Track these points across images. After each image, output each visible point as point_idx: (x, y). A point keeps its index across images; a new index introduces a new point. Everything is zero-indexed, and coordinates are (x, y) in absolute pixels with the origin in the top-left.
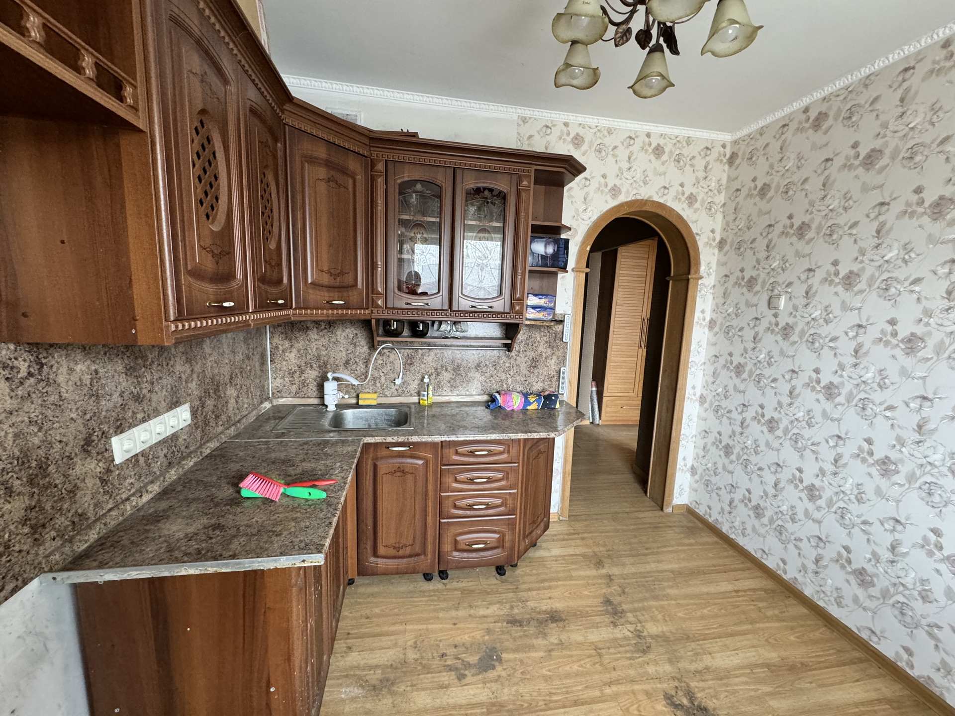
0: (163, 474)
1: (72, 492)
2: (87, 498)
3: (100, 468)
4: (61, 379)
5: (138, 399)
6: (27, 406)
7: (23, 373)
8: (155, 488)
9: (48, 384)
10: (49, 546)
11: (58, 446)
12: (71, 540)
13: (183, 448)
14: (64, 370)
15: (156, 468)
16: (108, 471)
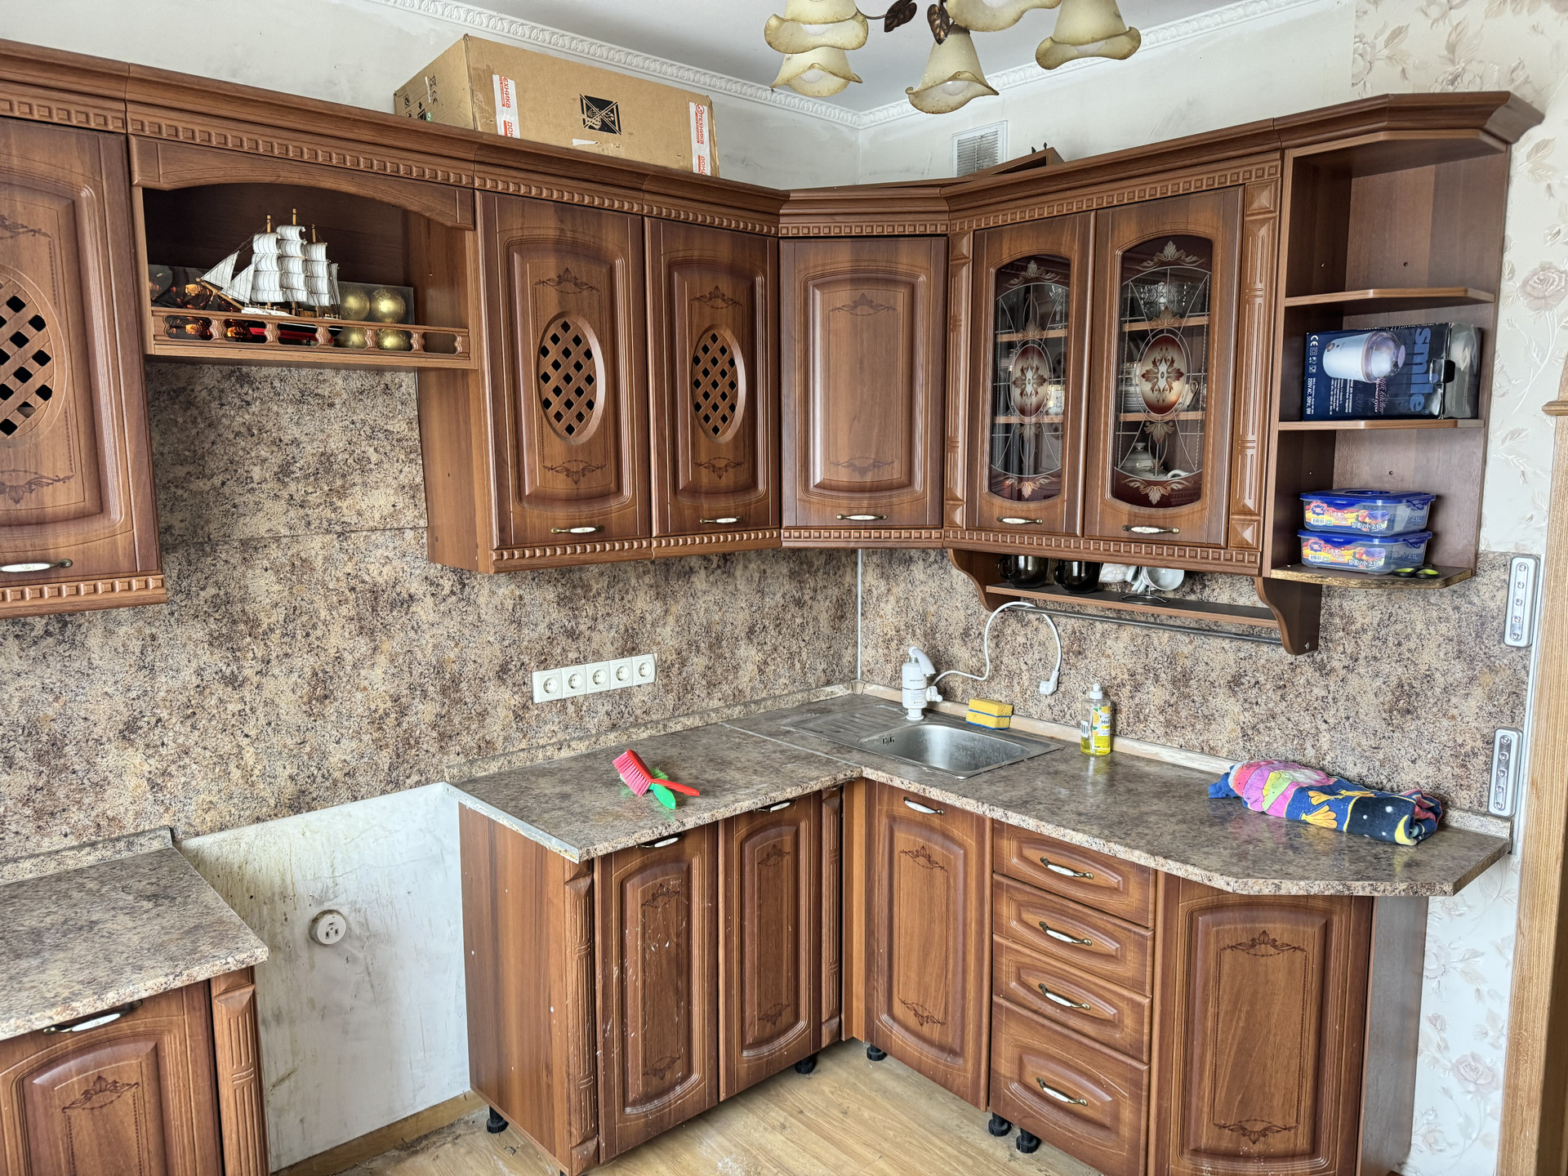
0: (599, 734)
1: (483, 715)
2: (498, 728)
3: (517, 700)
4: (482, 600)
5: (572, 635)
6: (447, 621)
7: (446, 591)
8: (581, 747)
9: (469, 603)
10: (453, 759)
11: (471, 666)
12: (472, 762)
13: (638, 712)
14: (485, 592)
15: (591, 724)
16: (525, 707)
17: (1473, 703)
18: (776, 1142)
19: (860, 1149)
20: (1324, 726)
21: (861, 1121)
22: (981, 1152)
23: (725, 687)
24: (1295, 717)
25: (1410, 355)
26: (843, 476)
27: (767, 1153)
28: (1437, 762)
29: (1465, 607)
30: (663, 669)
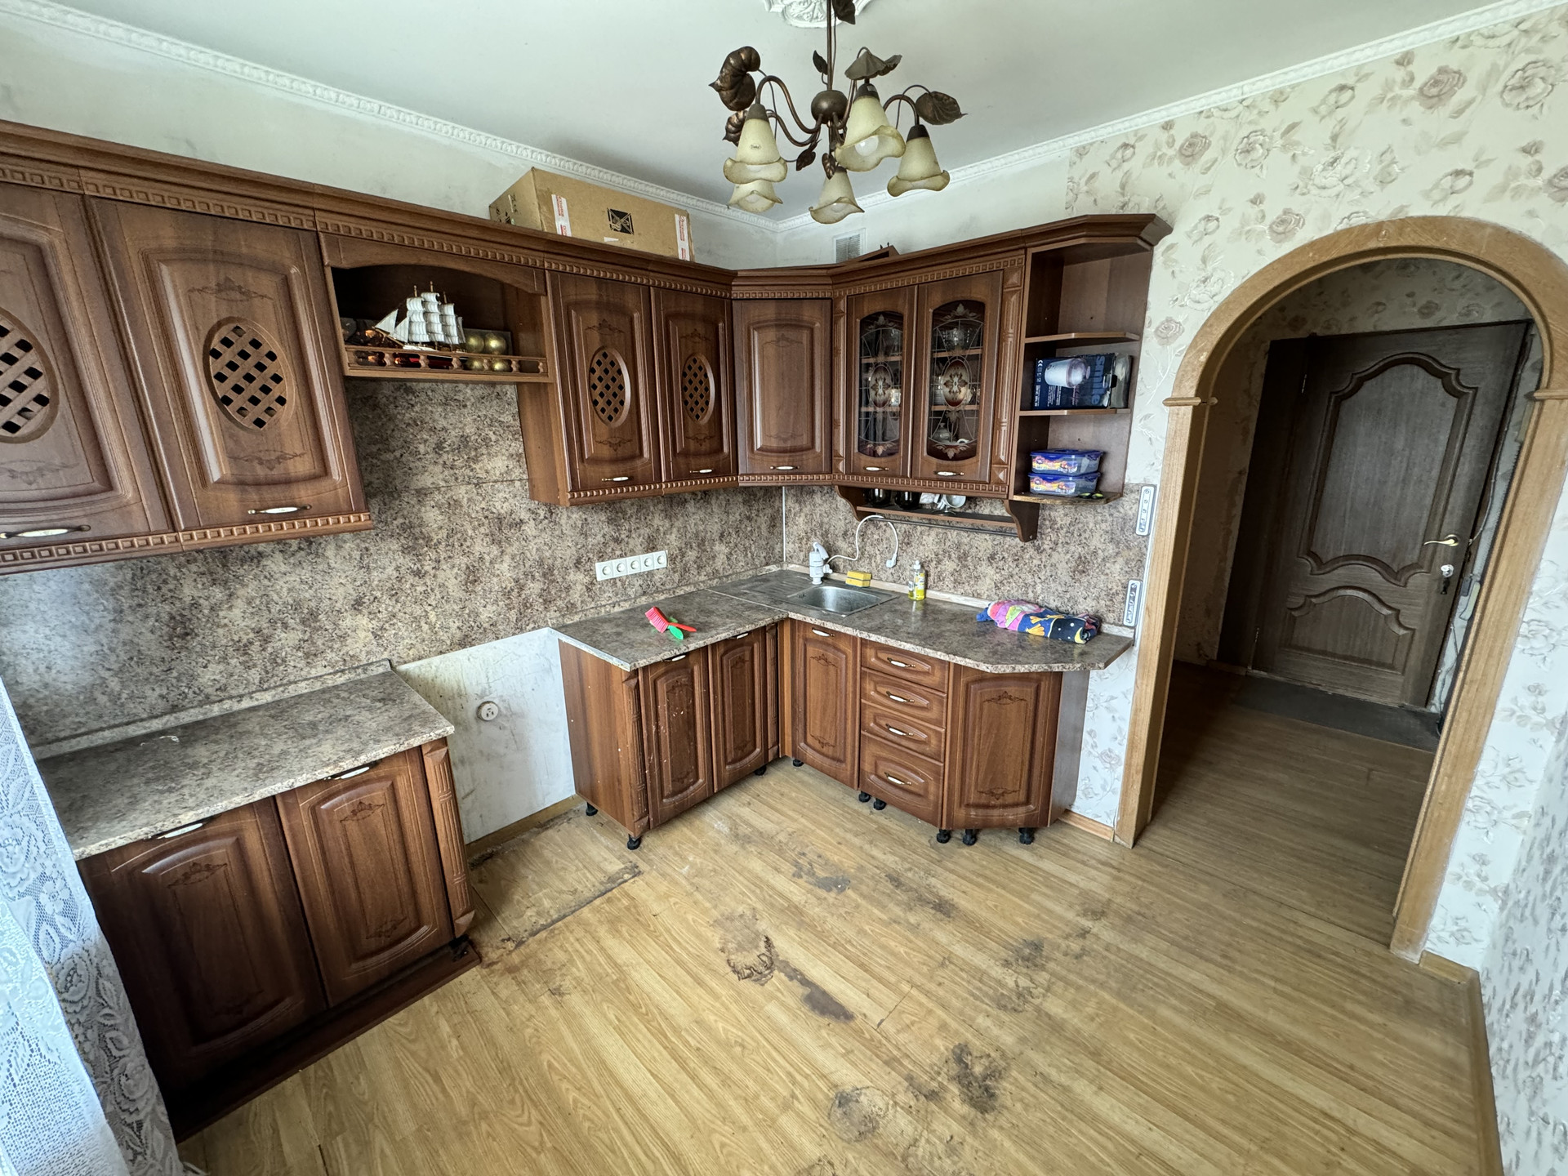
0: (636, 598)
1: (568, 589)
2: (577, 596)
3: (587, 580)
4: (563, 522)
5: (617, 541)
6: (543, 534)
7: (542, 517)
8: (626, 606)
9: (555, 524)
10: (552, 614)
11: (559, 560)
12: (563, 616)
13: (658, 584)
14: (565, 516)
15: (631, 592)
16: (592, 583)
17: (1118, 566)
18: (745, 812)
19: (791, 813)
20: (1038, 581)
21: (791, 799)
22: (855, 811)
23: (708, 569)
24: (1023, 576)
25: (1093, 371)
26: (774, 444)
27: (740, 818)
28: (1097, 599)
29: (1116, 514)
30: (672, 559)
